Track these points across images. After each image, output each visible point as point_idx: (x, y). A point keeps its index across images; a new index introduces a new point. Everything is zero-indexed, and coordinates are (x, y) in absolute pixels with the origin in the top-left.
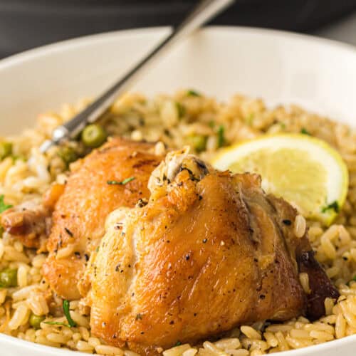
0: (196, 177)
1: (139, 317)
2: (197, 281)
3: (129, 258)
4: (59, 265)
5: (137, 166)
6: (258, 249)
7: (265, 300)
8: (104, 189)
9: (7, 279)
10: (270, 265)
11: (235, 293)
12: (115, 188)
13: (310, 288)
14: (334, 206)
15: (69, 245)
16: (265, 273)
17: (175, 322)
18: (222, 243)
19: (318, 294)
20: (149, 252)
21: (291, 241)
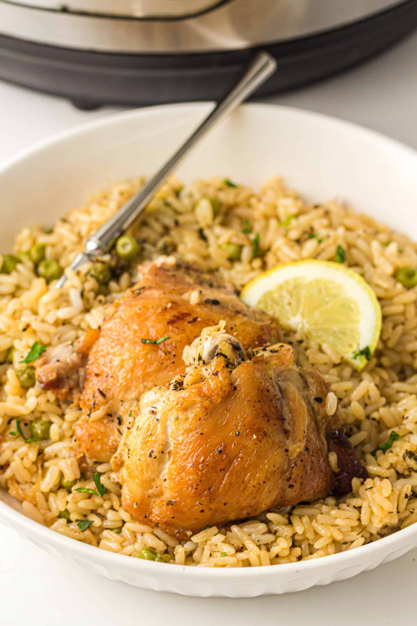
0: (231, 361)
1: (169, 503)
2: (228, 473)
3: (162, 445)
4: (92, 430)
5: (171, 322)
6: (290, 438)
7: (294, 489)
8: (138, 349)
9: (39, 431)
10: (300, 453)
11: (265, 485)
12: (149, 347)
13: (339, 467)
14: (365, 352)
15: (101, 408)
16: (295, 463)
17: (205, 510)
18: (255, 437)
19: (347, 473)
20: (183, 442)
21: (322, 419)
